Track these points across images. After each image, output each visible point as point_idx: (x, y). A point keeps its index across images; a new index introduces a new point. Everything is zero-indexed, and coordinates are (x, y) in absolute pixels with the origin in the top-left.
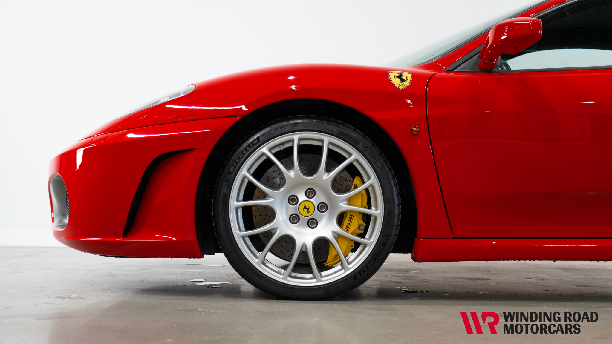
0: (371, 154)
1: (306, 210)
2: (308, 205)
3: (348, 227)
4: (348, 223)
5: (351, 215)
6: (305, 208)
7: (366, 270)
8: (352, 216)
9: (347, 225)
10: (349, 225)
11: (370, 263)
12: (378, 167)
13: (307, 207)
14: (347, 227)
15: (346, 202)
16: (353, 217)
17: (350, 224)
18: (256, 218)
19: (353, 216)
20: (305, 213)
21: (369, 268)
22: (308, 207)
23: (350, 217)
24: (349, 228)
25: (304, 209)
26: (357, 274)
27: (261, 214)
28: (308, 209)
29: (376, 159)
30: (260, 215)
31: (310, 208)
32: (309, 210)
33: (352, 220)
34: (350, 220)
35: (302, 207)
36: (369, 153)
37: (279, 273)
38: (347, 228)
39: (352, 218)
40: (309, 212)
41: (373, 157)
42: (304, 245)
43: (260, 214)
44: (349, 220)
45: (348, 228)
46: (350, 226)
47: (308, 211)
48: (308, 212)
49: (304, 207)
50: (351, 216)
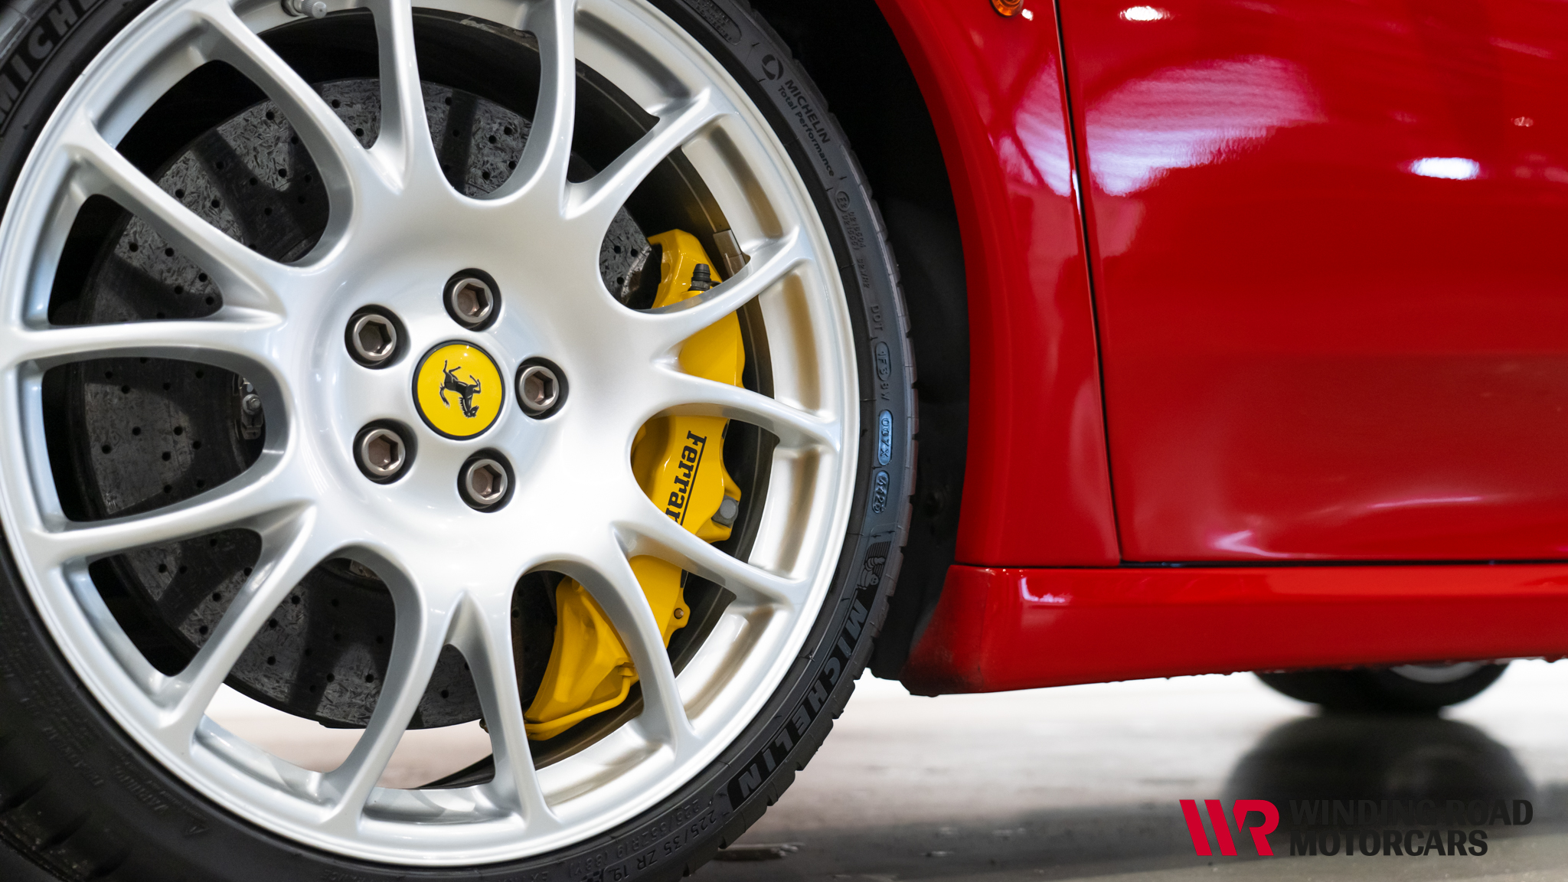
0: (794, 100)
1: (454, 396)
2: (468, 366)
3: (679, 501)
4: (677, 480)
5: (690, 435)
6: (451, 383)
7: (788, 744)
8: (697, 439)
9: (674, 494)
10: (684, 491)
11: (807, 703)
12: (831, 173)
13: (463, 378)
14: (671, 503)
15: (673, 360)
16: (700, 444)
17: (686, 484)
18: (106, 449)
19: (703, 441)
20: (448, 413)
21: (800, 732)
22: (470, 382)
23: (686, 448)
24: (681, 511)
25: (446, 392)
26: (747, 769)
27: (140, 425)
28: (466, 391)
29: (818, 127)
30: (136, 431)
31: (478, 385)
32: (475, 400)
33: (695, 464)
34: (685, 462)
35: (432, 378)
36: (788, 92)
37: (293, 790)
38: (673, 509)
39: (695, 452)
40: (476, 409)
41: (805, 117)
42: (464, 615)
43: (132, 426)
44: (682, 465)
45: (680, 506)
46: (686, 496)
47: (468, 406)
48: (470, 412)
49: (444, 376)
50: (690, 443)
